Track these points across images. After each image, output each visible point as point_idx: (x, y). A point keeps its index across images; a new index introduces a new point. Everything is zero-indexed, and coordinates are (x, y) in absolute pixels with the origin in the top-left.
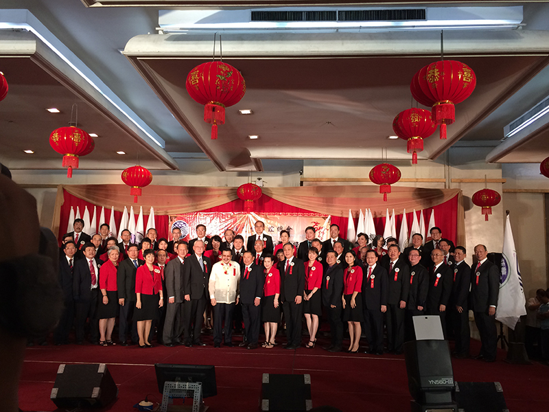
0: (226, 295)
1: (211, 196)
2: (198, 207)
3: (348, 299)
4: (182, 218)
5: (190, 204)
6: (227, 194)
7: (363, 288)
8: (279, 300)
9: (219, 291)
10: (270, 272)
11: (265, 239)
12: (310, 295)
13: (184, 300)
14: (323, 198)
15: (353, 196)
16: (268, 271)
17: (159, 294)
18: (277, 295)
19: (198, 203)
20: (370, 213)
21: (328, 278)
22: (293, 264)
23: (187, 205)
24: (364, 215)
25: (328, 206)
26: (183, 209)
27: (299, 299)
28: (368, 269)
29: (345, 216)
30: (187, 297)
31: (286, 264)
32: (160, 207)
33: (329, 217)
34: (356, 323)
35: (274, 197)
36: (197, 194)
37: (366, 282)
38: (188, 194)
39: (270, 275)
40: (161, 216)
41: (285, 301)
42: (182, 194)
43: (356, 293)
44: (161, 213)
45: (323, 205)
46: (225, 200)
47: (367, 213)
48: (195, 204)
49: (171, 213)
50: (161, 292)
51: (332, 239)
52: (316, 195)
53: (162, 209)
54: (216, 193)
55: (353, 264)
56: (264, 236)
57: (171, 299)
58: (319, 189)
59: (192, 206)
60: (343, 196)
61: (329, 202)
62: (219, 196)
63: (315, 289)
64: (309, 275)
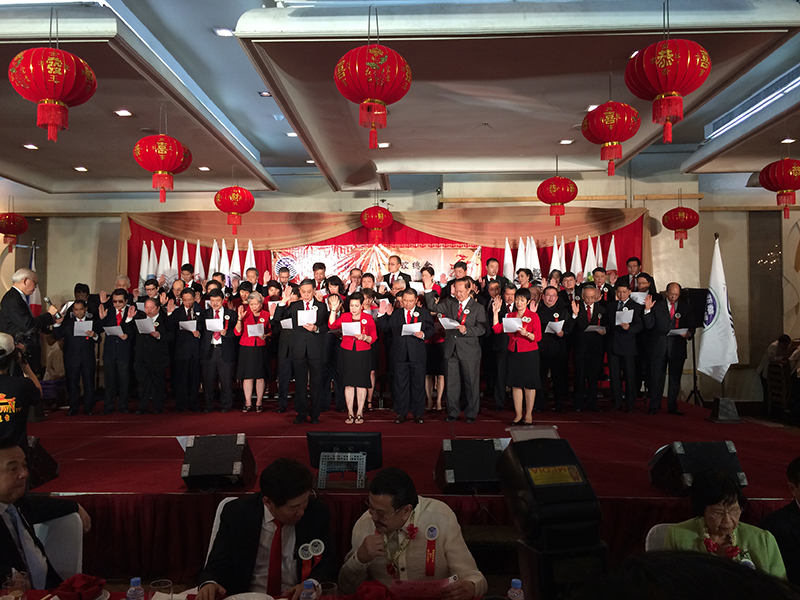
1: (326, 225)
2: (309, 239)
4: (289, 254)
5: (299, 235)
6: (347, 221)
14: (471, 224)
15: (510, 220)
19: (309, 234)
20: (533, 242)
23: (295, 236)
24: (525, 245)
25: (477, 234)
26: (290, 242)
29: (499, 247)
32: (259, 239)
33: (479, 248)
35: (408, 224)
36: (307, 222)
38: (294, 223)
40: (261, 252)
42: (288, 223)
44: (262, 248)
45: (472, 233)
46: (344, 229)
47: (528, 242)
48: (306, 234)
49: (273, 248)
52: (462, 220)
53: (262, 242)
54: (332, 220)
58: (466, 213)
59: (301, 237)
60: (496, 221)
61: (478, 228)
62: (336, 224)
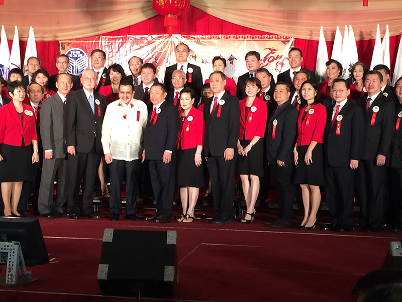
0: (125, 148)
1: (119, 12)
2: (100, 28)
3: (303, 151)
4: (78, 45)
5: (89, 24)
6: (142, 8)
7: (325, 136)
8: (203, 154)
9: (116, 143)
10: (189, 115)
11: (191, 70)
12: (249, 148)
13: (68, 154)
14: (283, 12)
16: (187, 113)
17: (32, 145)
18: (200, 148)
19: (100, 22)
20: (352, 32)
21: (275, 123)
22: (222, 103)
23: (84, 25)
24: (343, 36)
25: (290, 23)
26: (80, 32)
27: (229, 153)
28: (335, 109)
29: (315, 38)
30: (71, 149)
31: (213, 102)
32: (47, 28)
33: (292, 40)
34: (312, 187)
35: (211, 12)
37: (330, 125)
38: (85, 10)
39: (190, 119)
40: (49, 42)
41: (210, 156)
42: (78, 10)
43: (314, 144)
44: (48, 38)
45: (283, 23)
46: (138, 17)
47: (346, 32)
48: (95, 23)
49: (62, 37)
50: (35, 143)
51: (292, 71)
52: (274, 8)
53: (50, 32)
54: (126, 7)
55: (312, 101)
56: (189, 65)
57: (48, 153)
59: (92, 26)
61: (291, 17)
62: (130, 11)
63: (256, 139)
64: (247, 118)
